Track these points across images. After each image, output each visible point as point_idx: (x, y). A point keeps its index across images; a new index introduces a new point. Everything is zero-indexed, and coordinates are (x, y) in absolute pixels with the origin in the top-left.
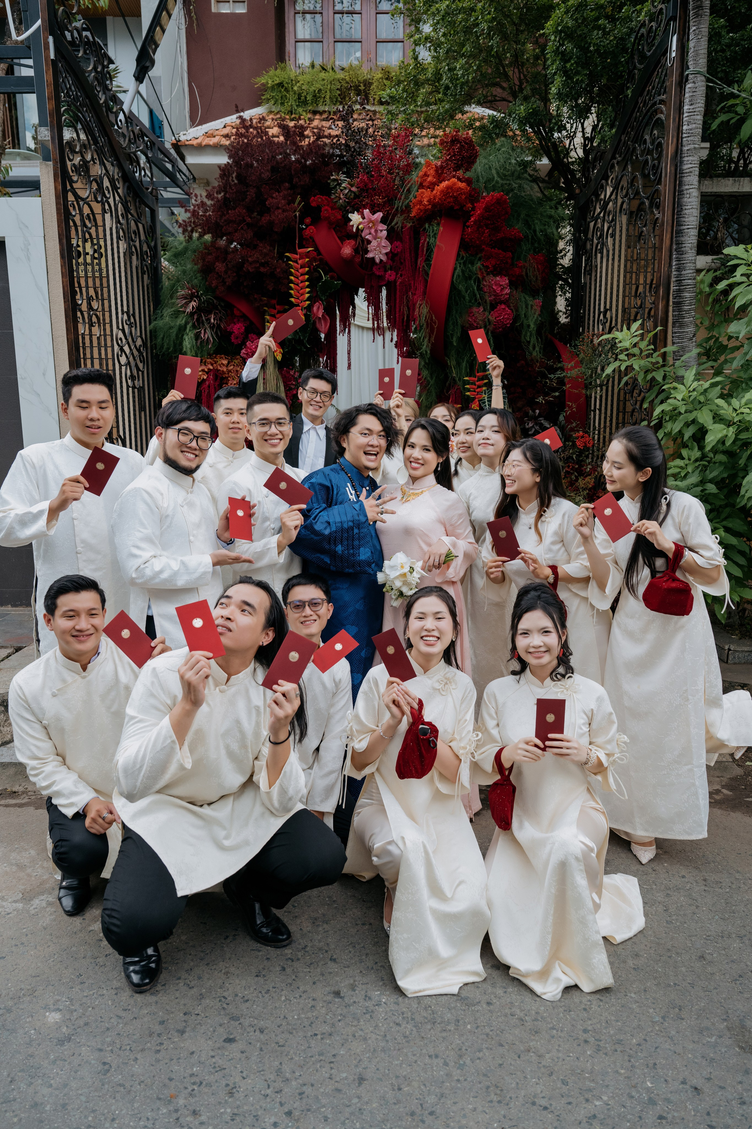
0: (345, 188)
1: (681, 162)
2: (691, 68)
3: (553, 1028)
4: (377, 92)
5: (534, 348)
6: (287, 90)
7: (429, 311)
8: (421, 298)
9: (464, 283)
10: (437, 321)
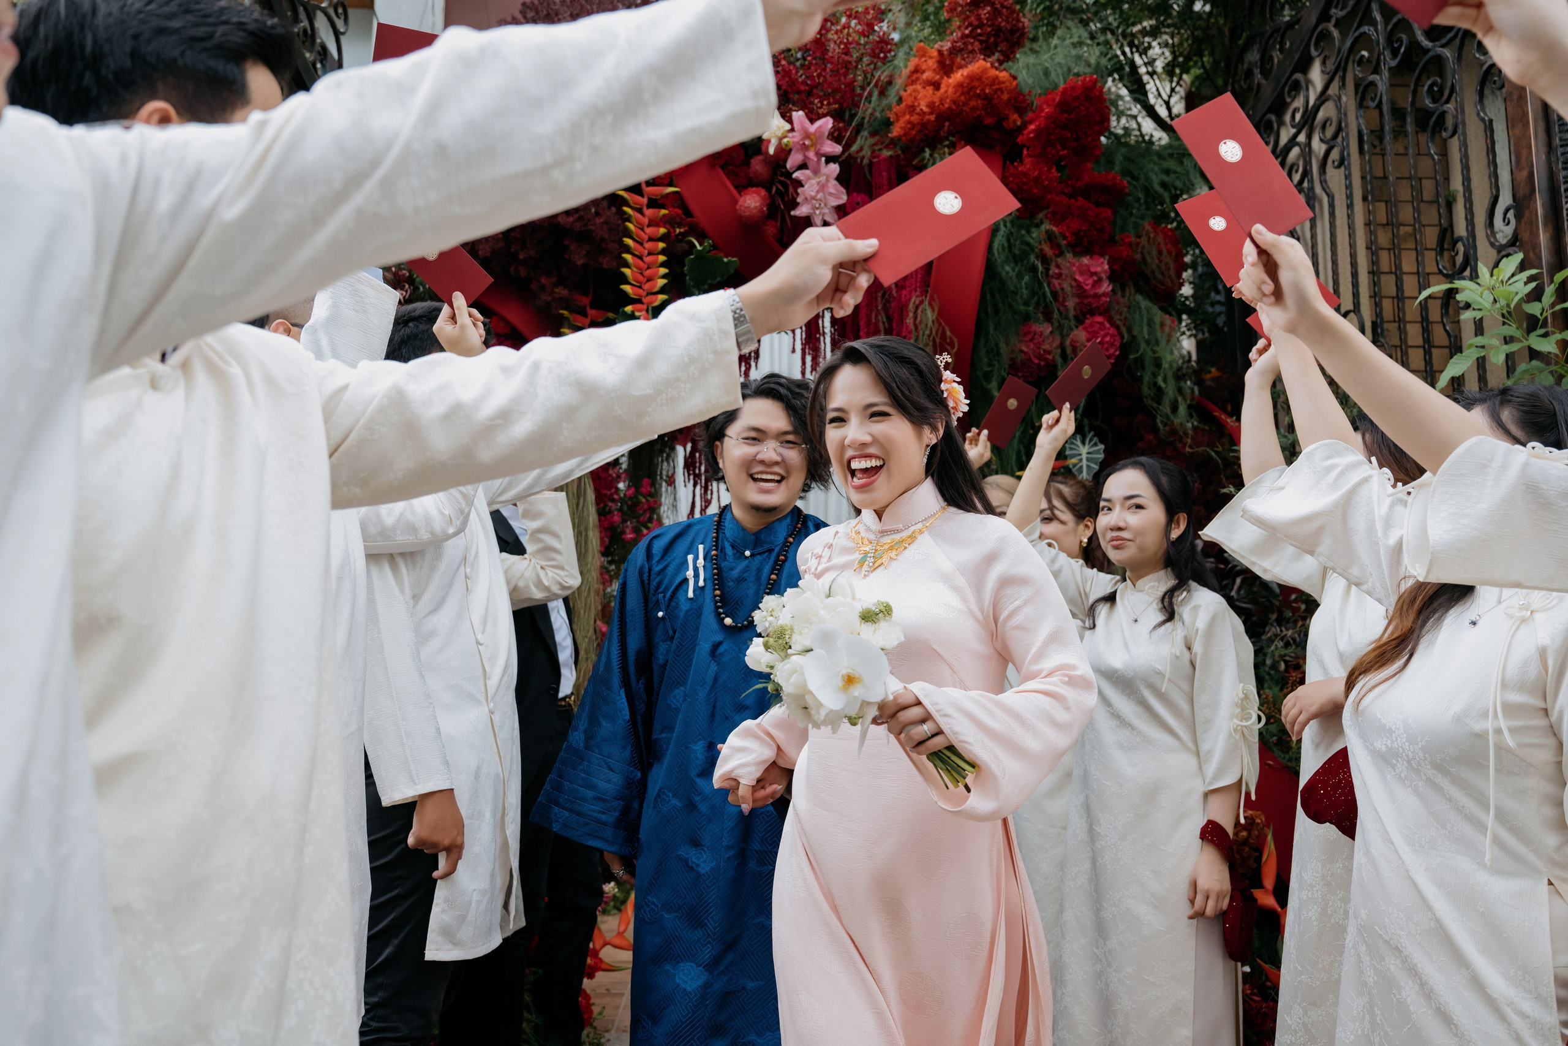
7: (937, 319)
8: (918, 293)
9: (1013, 265)
10: (955, 340)
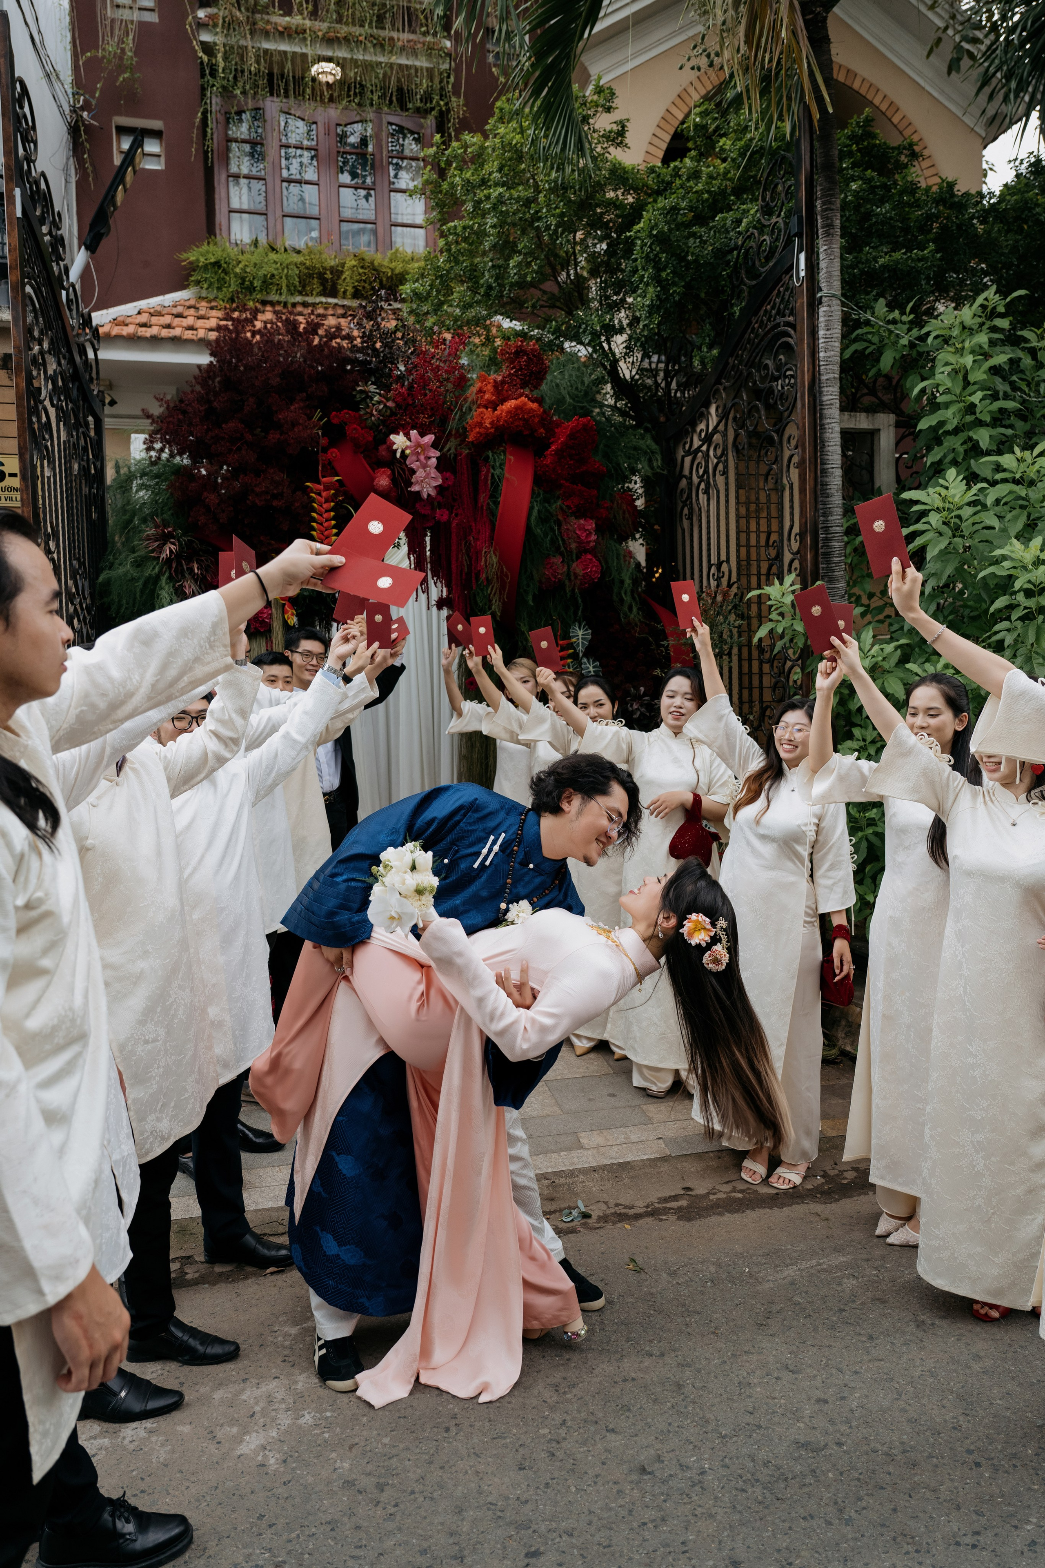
0: (379, 403)
1: (821, 393)
2: (825, 291)
3: (930, 1456)
4: (347, 282)
5: (630, 608)
6: (225, 272)
7: (498, 561)
8: (487, 545)
9: (541, 528)
10: (509, 574)
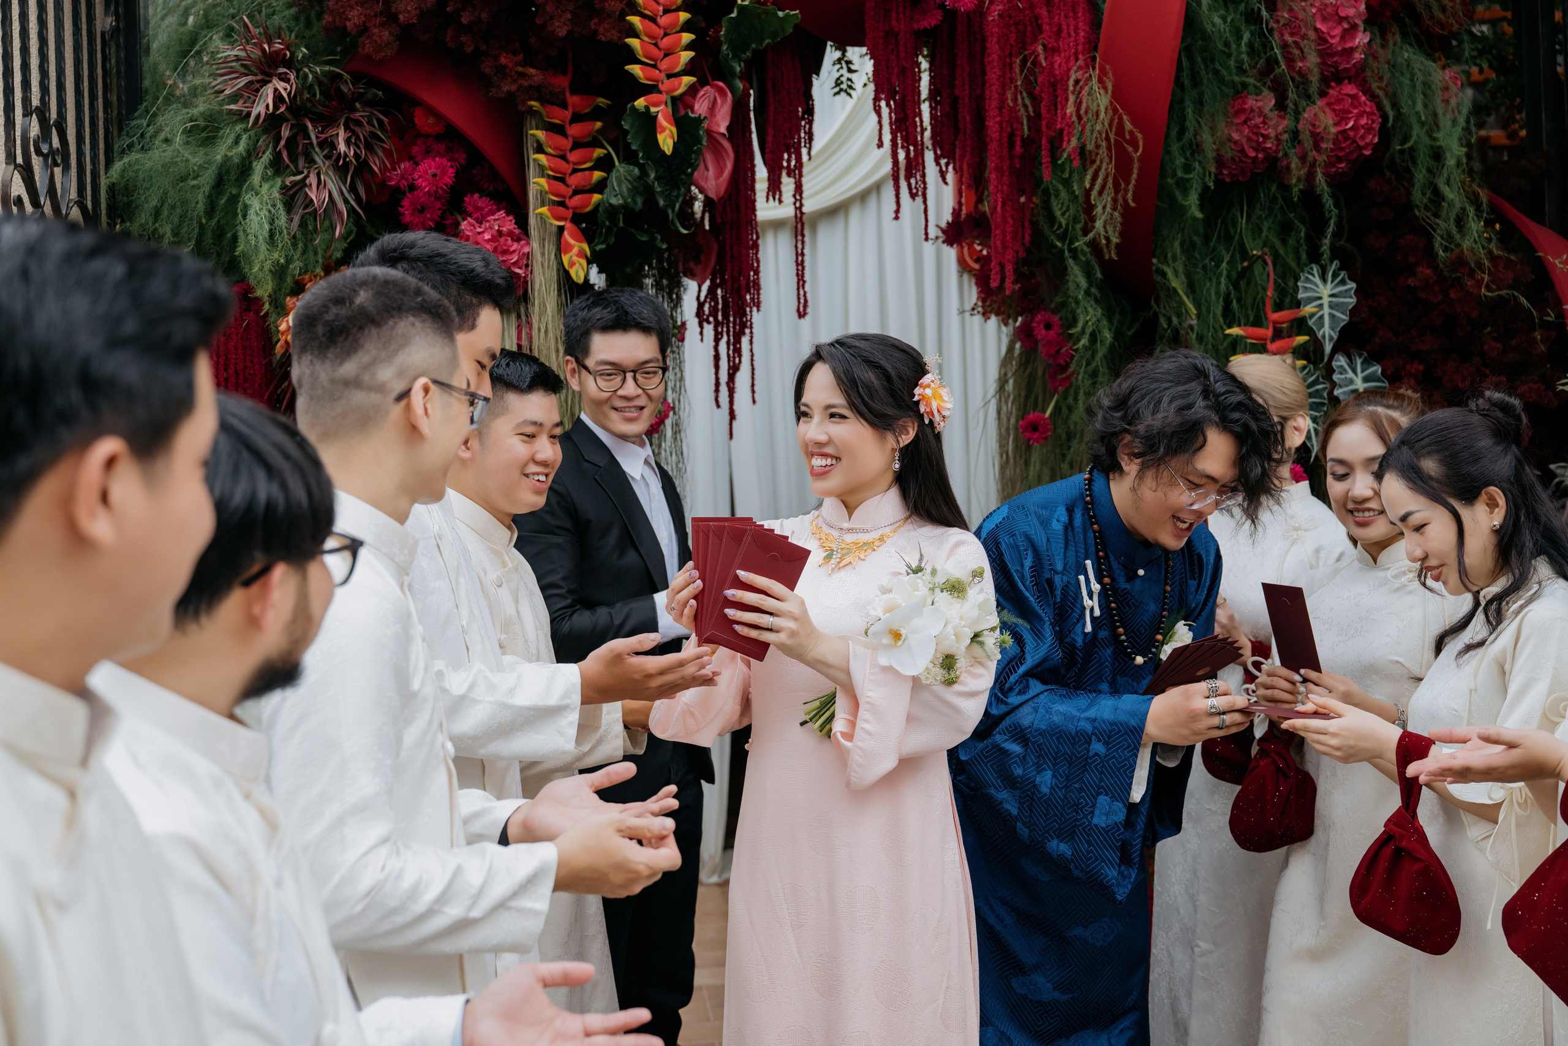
7: (1111, 103)
8: (1080, 62)
9: (1222, 12)
10: (1139, 136)
